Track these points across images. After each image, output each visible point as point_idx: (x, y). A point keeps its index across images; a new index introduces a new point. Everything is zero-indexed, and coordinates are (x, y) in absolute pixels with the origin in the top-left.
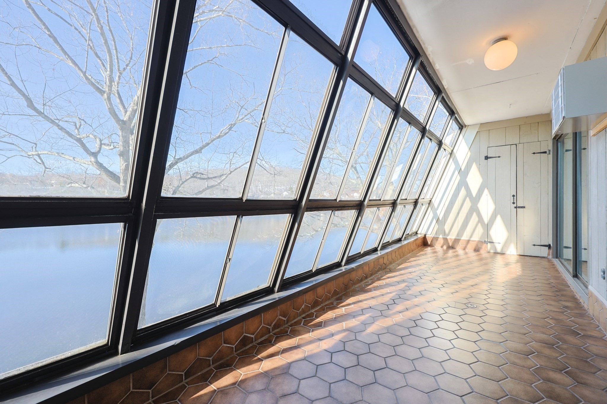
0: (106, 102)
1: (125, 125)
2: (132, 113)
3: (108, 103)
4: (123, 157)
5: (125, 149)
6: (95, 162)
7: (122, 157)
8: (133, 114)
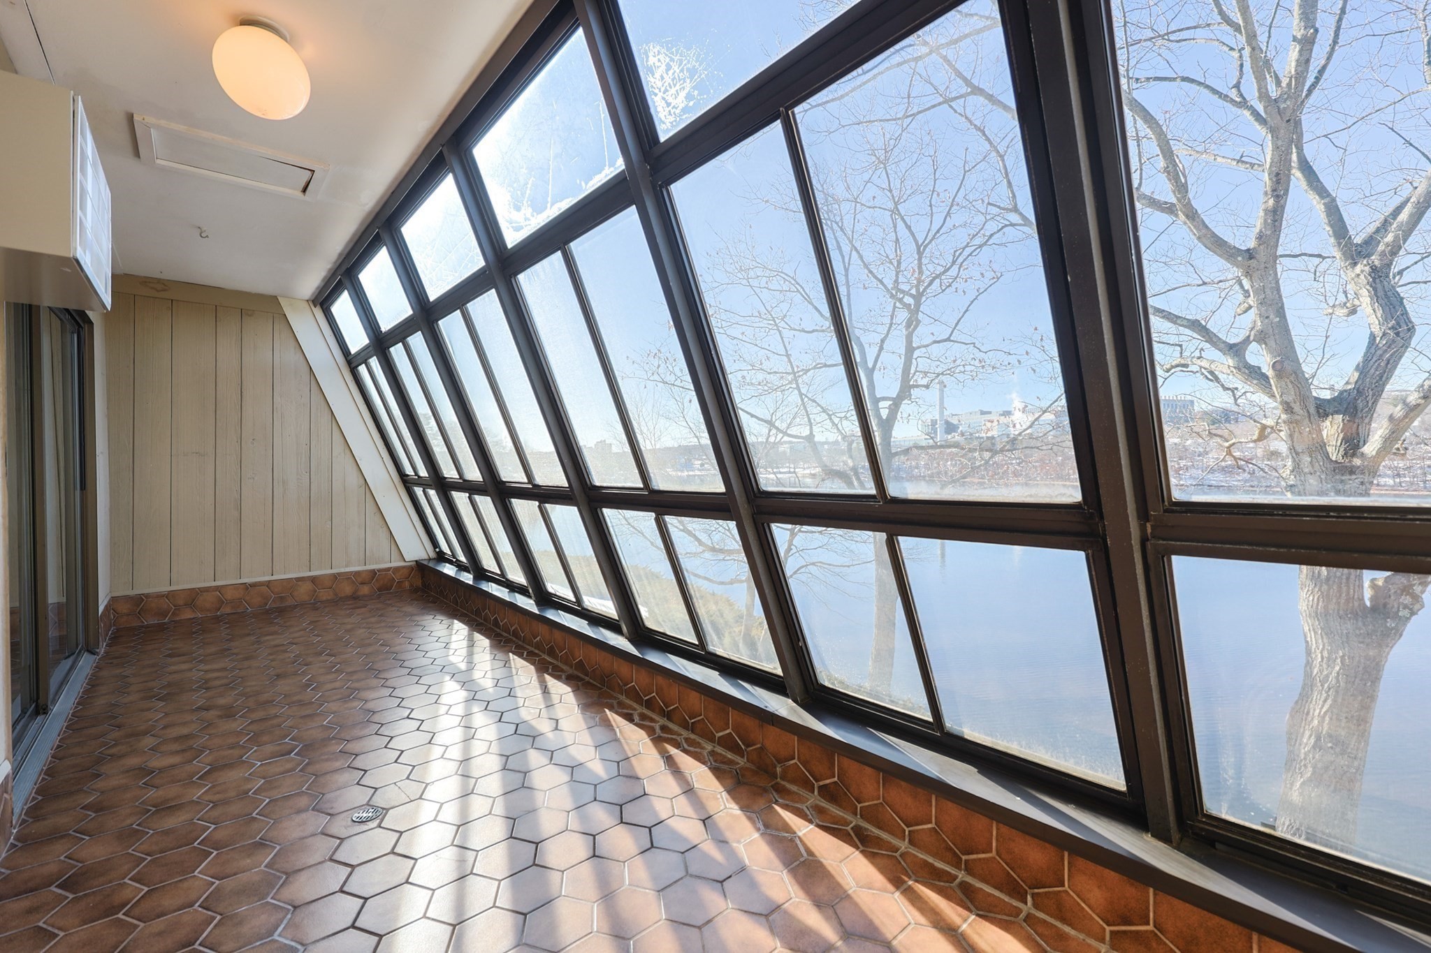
0: (1189, 227)
1: (1252, 261)
2: (1265, 221)
3: (1192, 227)
4: (1266, 344)
5: (1266, 321)
6: (1235, 368)
7: (1264, 346)
8: (1269, 221)
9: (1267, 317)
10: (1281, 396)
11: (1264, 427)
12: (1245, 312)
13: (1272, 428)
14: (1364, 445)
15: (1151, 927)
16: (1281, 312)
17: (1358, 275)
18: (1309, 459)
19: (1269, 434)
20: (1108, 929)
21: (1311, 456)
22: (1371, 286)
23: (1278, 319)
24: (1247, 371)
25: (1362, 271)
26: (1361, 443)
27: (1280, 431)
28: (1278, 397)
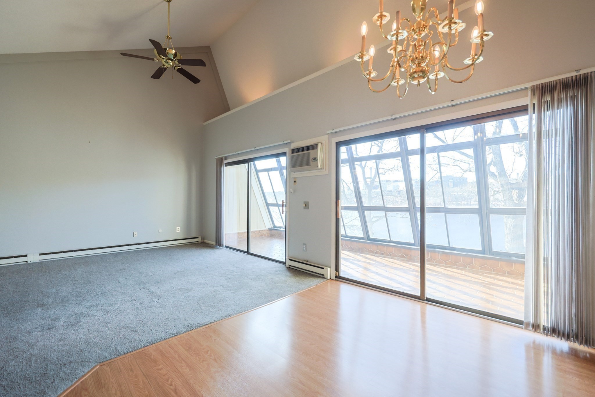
7: (495, 167)
9: (497, 158)
10: (500, 182)
11: (495, 191)
12: (490, 154)
13: (497, 192)
14: (524, 198)
15: (486, 265)
16: (500, 157)
17: (523, 146)
18: (508, 202)
19: (497, 193)
20: (480, 268)
21: (509, 201)
22: (526, 149)
23: (500, 159)
24: (490, 174)
25: (524, 144)
26: (523, 197)
27: (500, 193)
28: (499, 182)
